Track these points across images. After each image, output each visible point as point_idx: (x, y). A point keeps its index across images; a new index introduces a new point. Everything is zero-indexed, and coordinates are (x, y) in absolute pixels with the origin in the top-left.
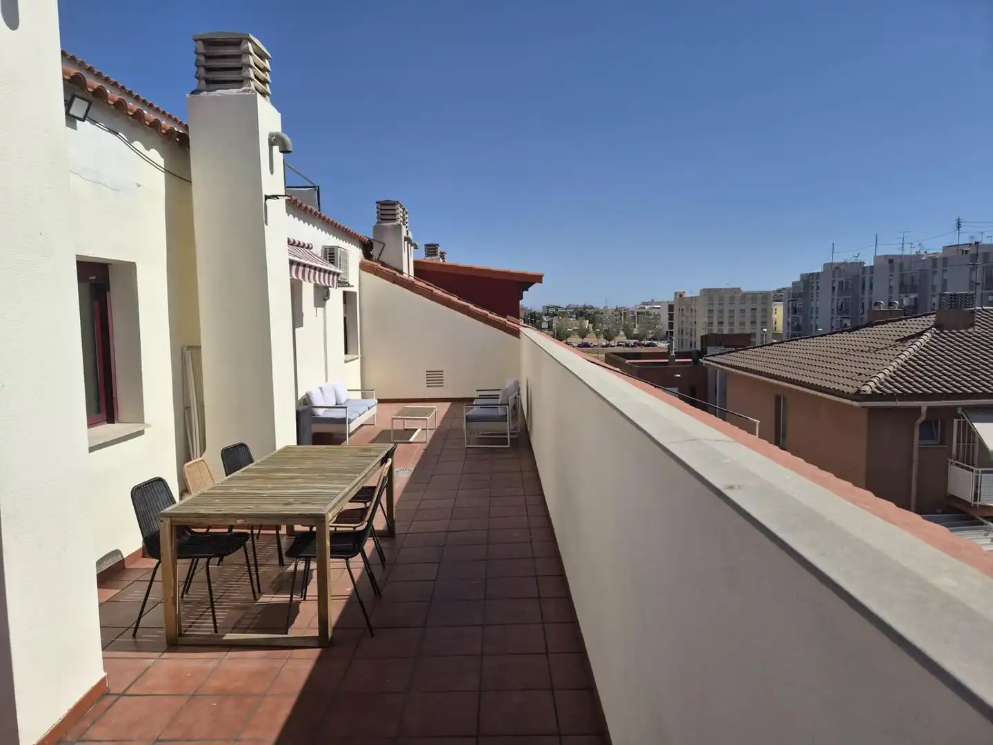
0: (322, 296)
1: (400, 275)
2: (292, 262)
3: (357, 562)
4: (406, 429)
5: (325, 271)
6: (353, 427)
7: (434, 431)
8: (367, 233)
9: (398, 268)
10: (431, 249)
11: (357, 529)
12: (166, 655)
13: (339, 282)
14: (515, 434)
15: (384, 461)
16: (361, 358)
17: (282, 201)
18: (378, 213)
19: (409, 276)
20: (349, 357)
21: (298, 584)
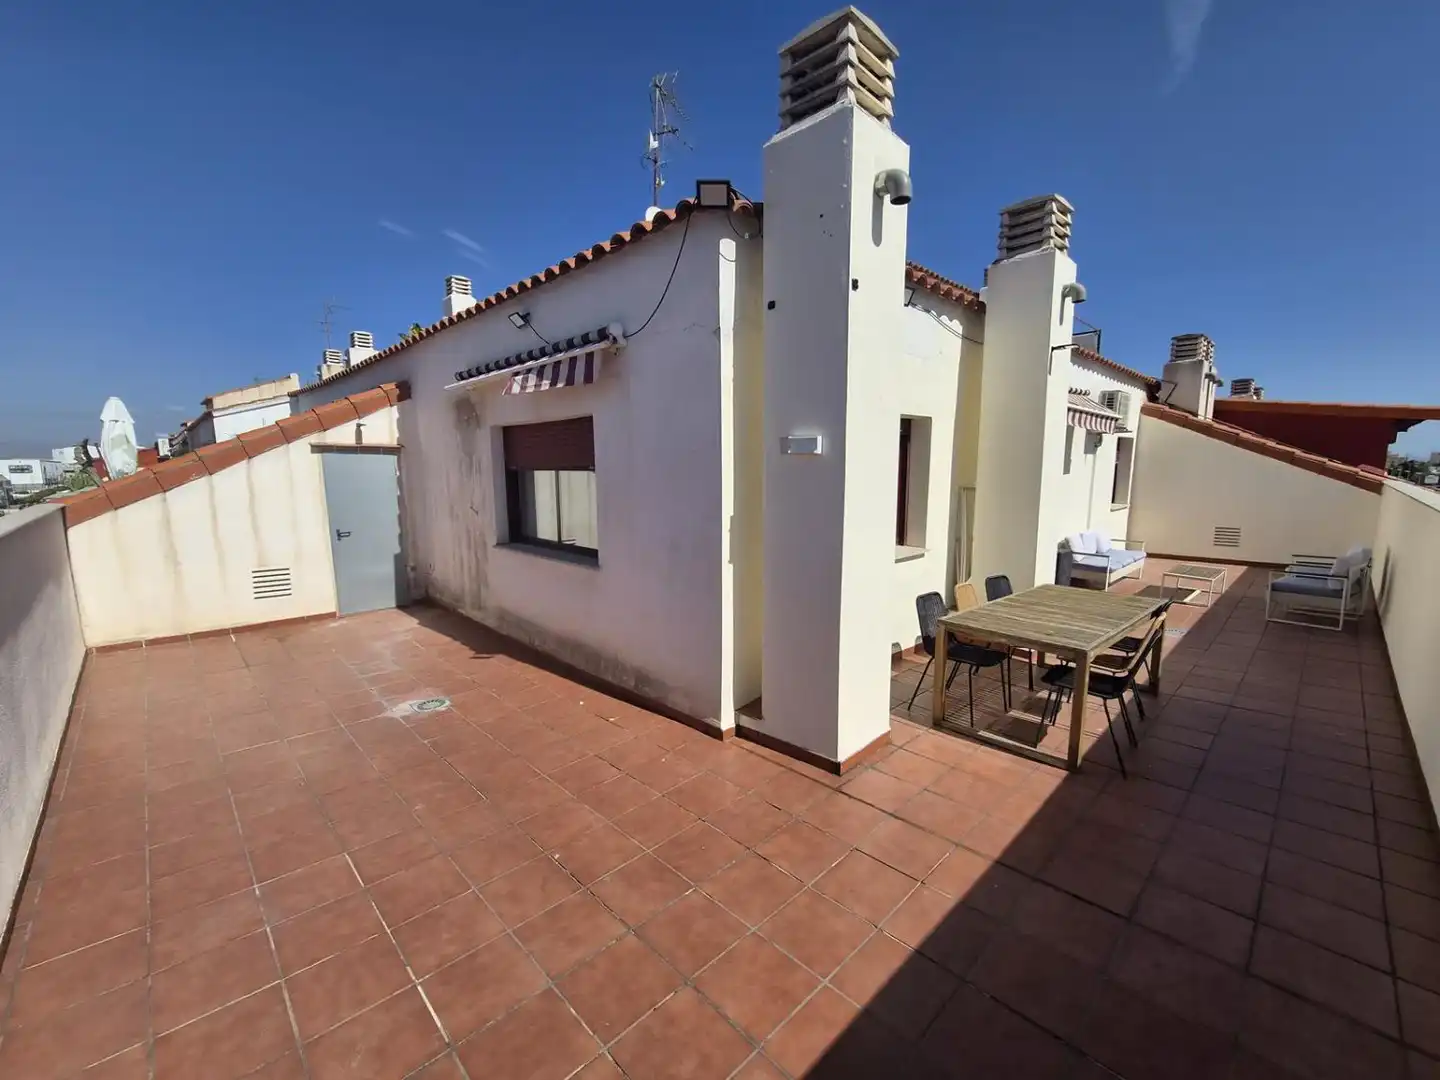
0: (1094, 441)
1: (1195, 418)
2: (1069, 409)
3: (1114, 705)
4: (1180, 589)
5: (1102, 417)
6: (1114, 577)
7: (1219, 595)
8: (1155, 374)
9: (1193, 410)
10: (1241, 386)
11: (1117, 675)
12: (932, 731)
13: (1116, 428)
14: (1353, 615)
15: (1156, 614)
16: (1131, 508)
17: (1068, 351)
18: (1172, 350)
19: (1206, 418)
20: (1116, 506)
21: (1051, 710)
